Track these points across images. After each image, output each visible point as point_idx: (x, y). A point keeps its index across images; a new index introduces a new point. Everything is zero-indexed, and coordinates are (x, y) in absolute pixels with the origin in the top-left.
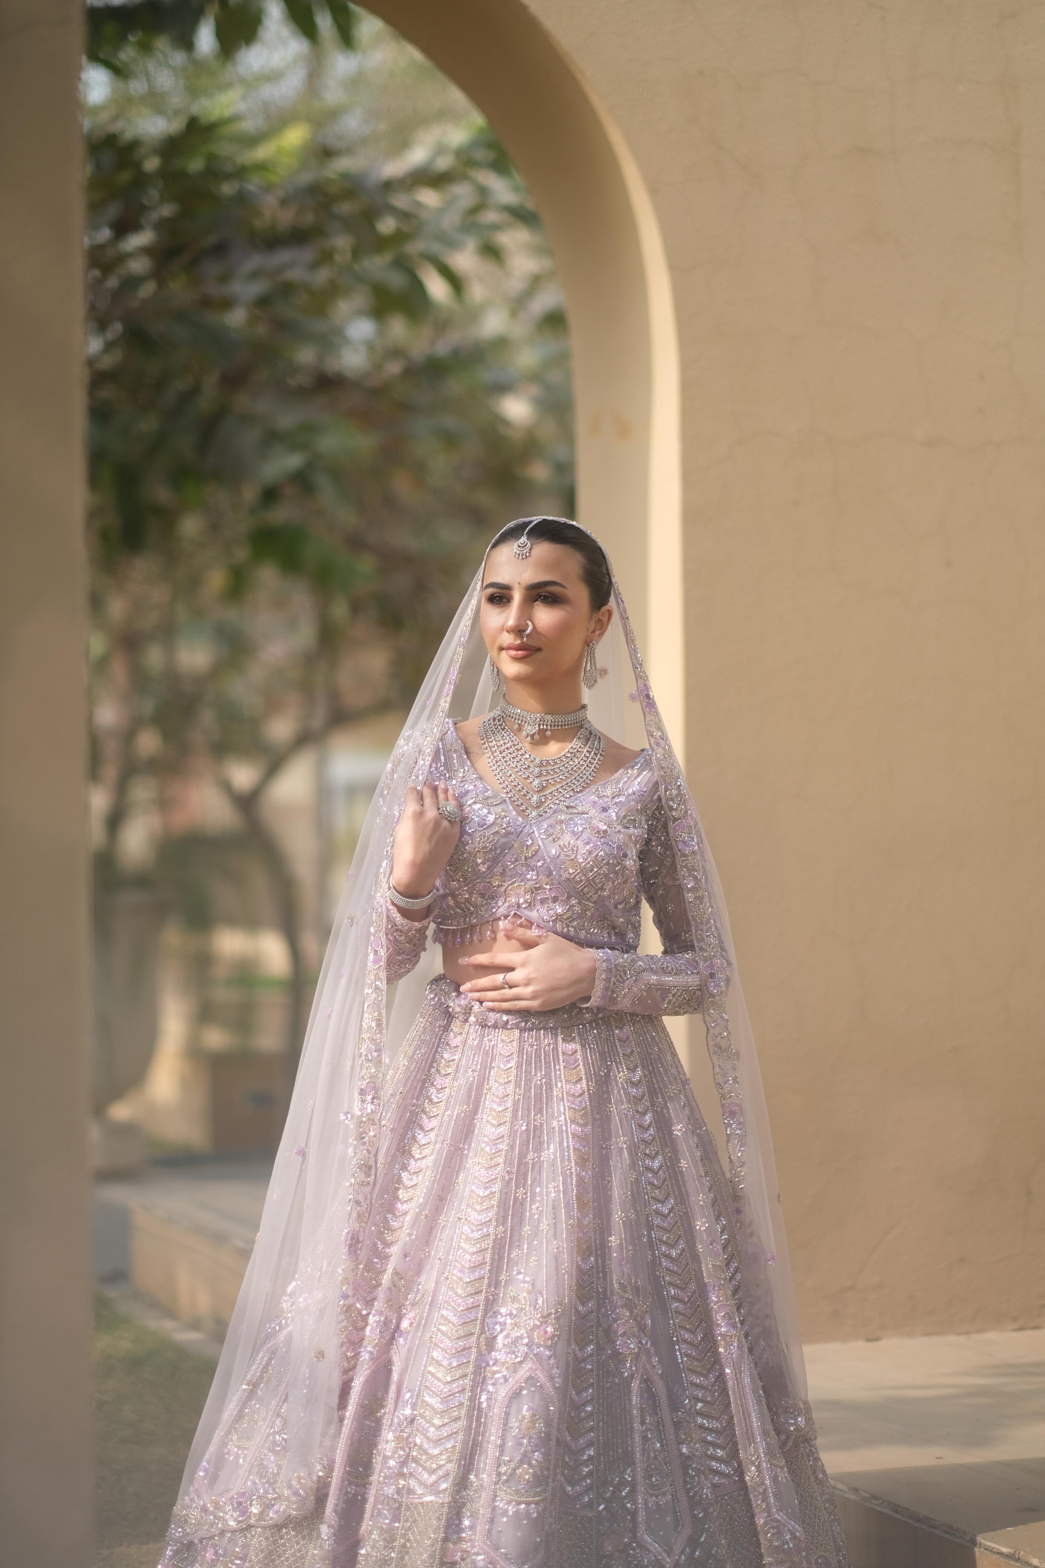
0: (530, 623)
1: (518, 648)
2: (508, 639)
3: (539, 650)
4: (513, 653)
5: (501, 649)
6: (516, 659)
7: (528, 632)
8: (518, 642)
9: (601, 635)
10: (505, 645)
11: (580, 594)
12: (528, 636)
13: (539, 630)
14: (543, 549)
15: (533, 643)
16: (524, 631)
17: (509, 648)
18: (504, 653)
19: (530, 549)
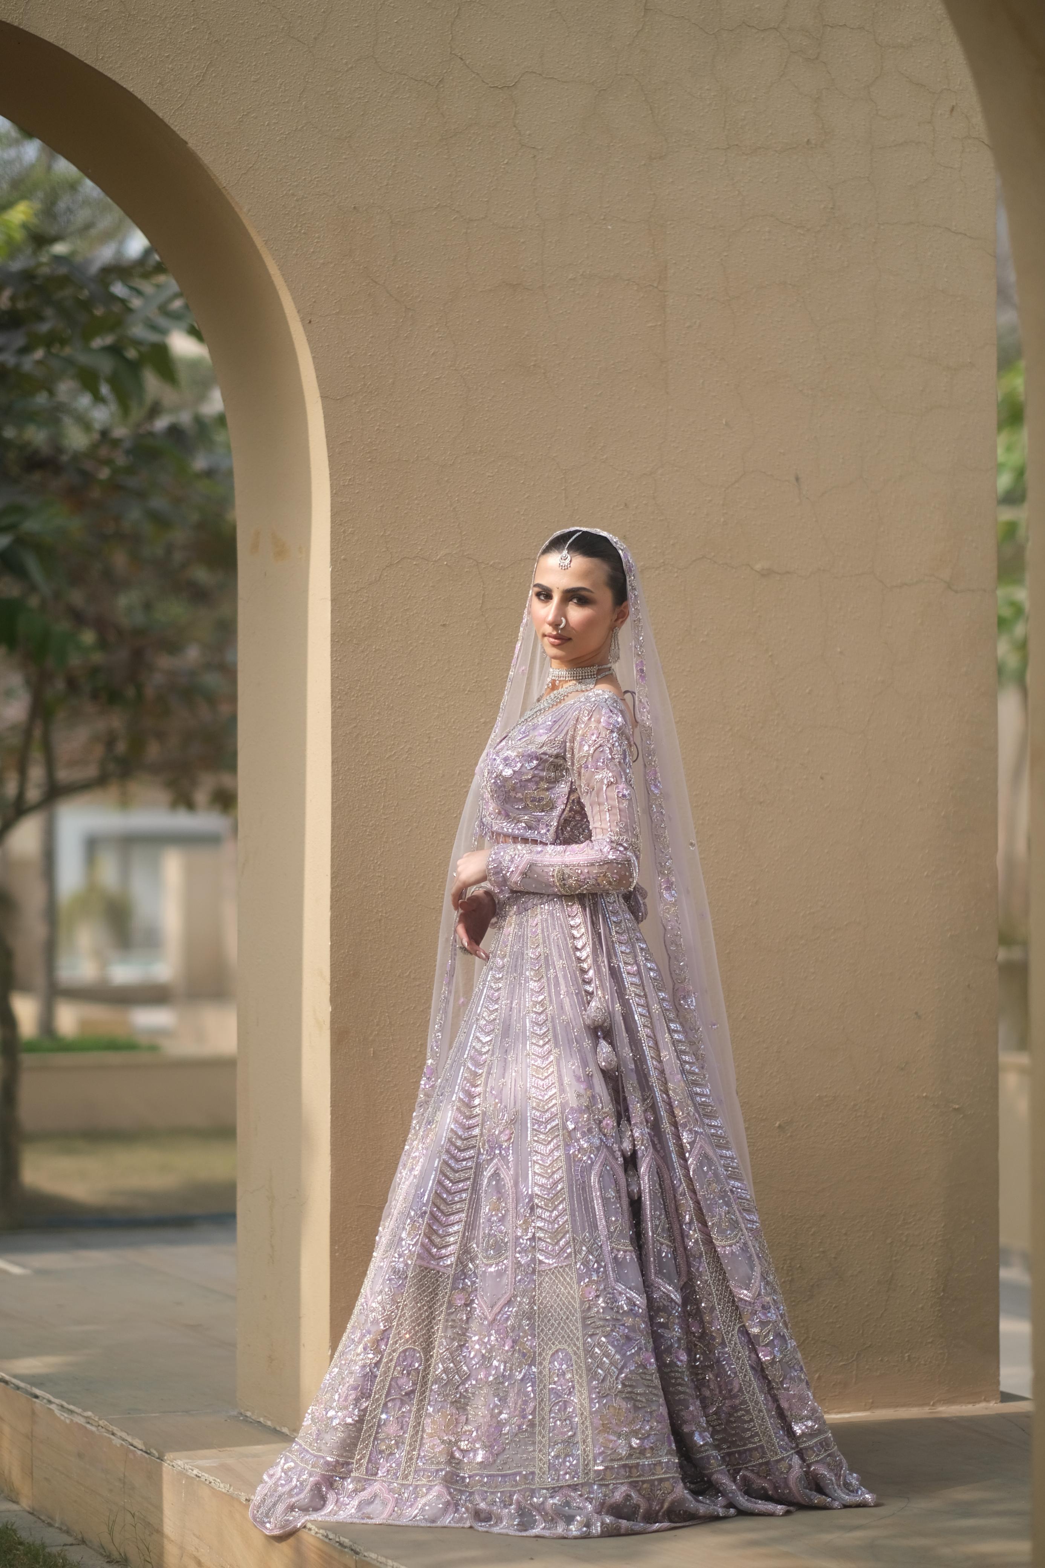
0: (563, 618)
1: (555, 637)
2: (549, 629)
3: (570, 639)
4: (552, 640)
5: (544, 635)
6: (553, 645)
7: (562, 626)
8: (555, 633)
9: (623, 622)
10: (546, 633)
11: (606, 597)
12: (562, 629)
13: (571, 625)
14: (580, 562)
15: (565, 634)
16: (560, 625)
17: (550, 636)
18: (546, 639)
19: (571, 561)
